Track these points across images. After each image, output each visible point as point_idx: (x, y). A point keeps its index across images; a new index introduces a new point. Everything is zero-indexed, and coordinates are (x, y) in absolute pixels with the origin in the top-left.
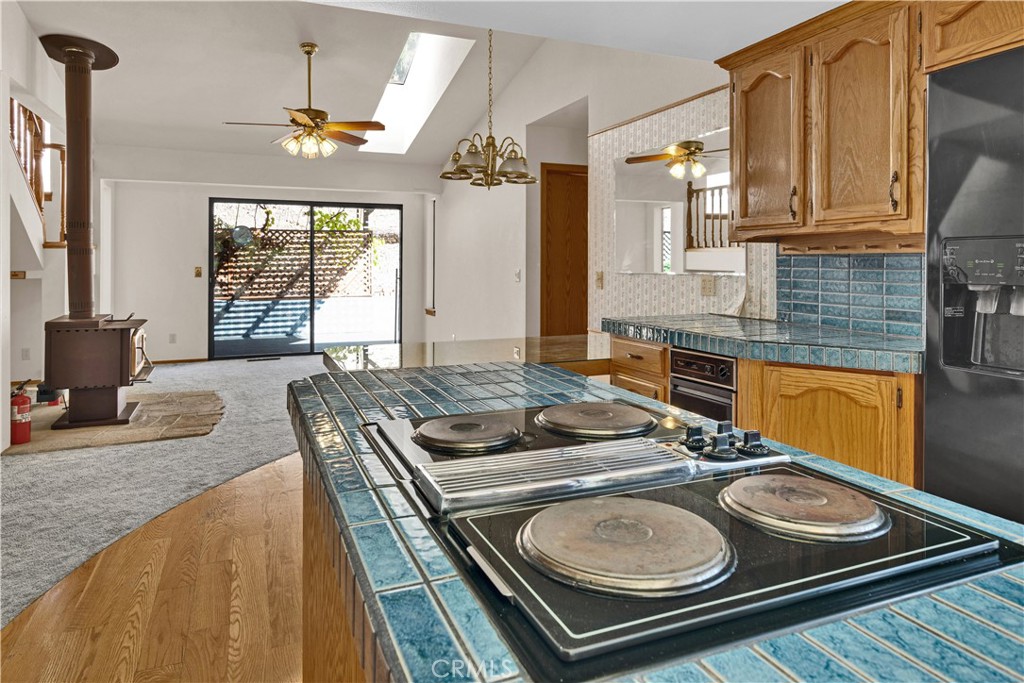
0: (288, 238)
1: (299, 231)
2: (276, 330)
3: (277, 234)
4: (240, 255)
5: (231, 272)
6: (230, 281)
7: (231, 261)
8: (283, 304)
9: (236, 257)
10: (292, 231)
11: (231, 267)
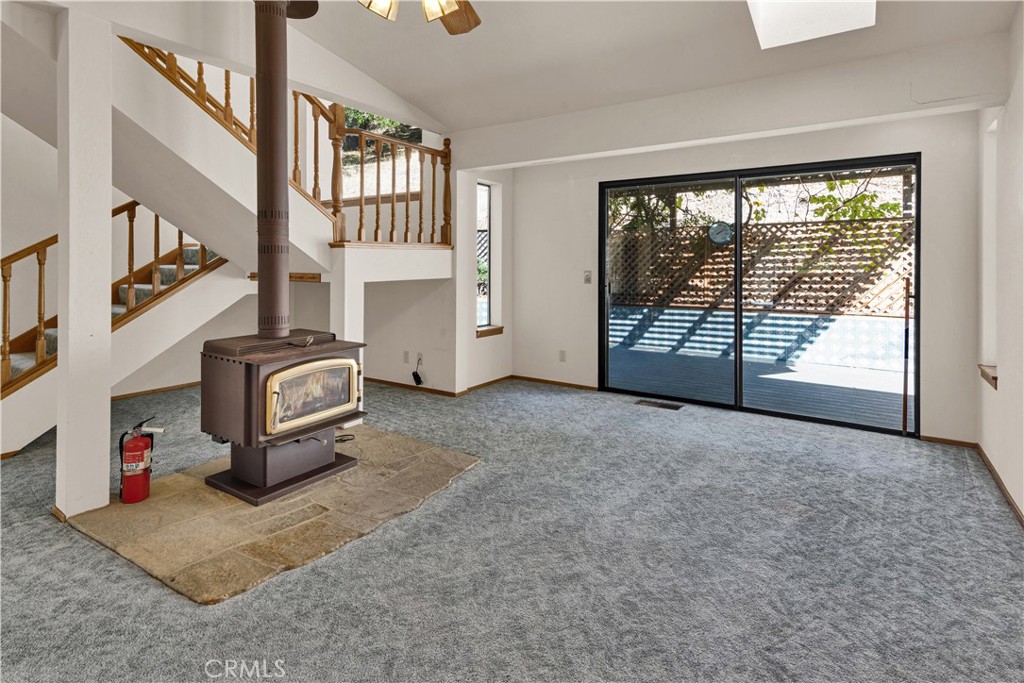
0: (779, 234)
1: (794, 224)
2: (761, 350)
3: (764, 230)
4: (718, 256)
5: (708, 276)
6: (706, 286)
7: (708, 263)
8: (773, 318)
9: (714, 258)
10: (784, 225)
11: (708, 270)
